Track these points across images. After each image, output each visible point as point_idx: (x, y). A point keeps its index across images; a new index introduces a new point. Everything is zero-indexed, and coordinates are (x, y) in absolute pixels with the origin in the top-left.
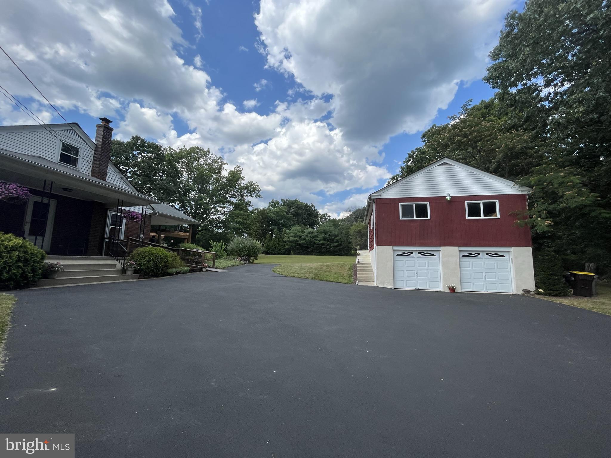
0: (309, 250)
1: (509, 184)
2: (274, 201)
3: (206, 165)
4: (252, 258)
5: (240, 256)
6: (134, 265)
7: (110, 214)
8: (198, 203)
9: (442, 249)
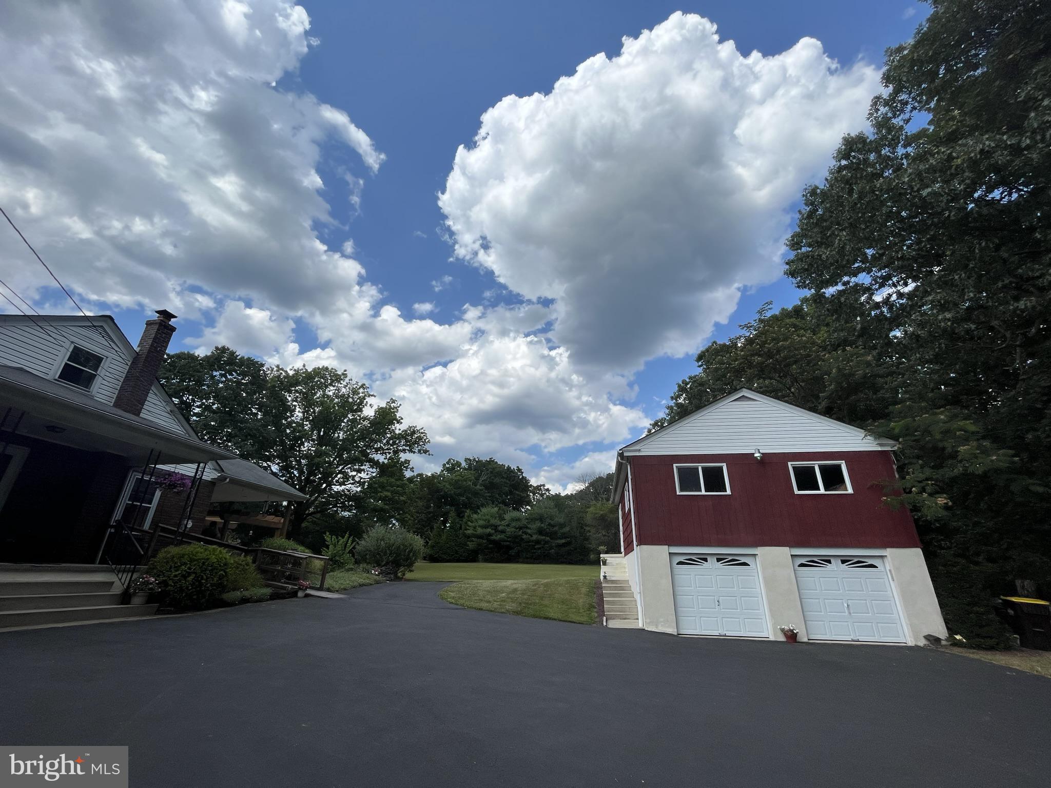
0: (512, 552)
1: (857, 433)
2: (452, 461)
3: (337, 397)
4: (403, 569)
5: (379, 565)
6: (151, 584)
7: (133, 477)
8: (314, 463)
9: (760, 551)
